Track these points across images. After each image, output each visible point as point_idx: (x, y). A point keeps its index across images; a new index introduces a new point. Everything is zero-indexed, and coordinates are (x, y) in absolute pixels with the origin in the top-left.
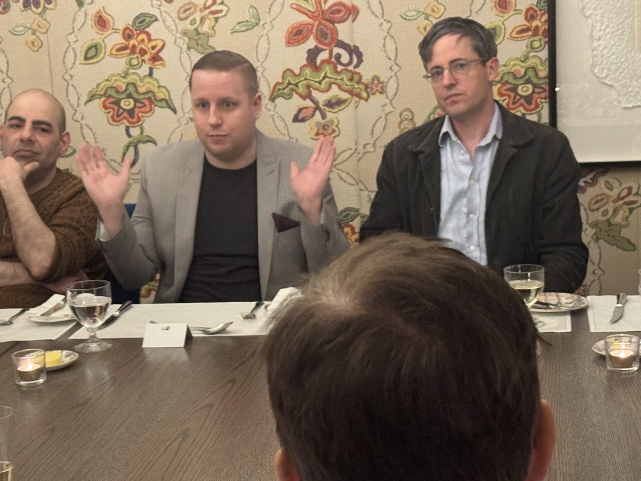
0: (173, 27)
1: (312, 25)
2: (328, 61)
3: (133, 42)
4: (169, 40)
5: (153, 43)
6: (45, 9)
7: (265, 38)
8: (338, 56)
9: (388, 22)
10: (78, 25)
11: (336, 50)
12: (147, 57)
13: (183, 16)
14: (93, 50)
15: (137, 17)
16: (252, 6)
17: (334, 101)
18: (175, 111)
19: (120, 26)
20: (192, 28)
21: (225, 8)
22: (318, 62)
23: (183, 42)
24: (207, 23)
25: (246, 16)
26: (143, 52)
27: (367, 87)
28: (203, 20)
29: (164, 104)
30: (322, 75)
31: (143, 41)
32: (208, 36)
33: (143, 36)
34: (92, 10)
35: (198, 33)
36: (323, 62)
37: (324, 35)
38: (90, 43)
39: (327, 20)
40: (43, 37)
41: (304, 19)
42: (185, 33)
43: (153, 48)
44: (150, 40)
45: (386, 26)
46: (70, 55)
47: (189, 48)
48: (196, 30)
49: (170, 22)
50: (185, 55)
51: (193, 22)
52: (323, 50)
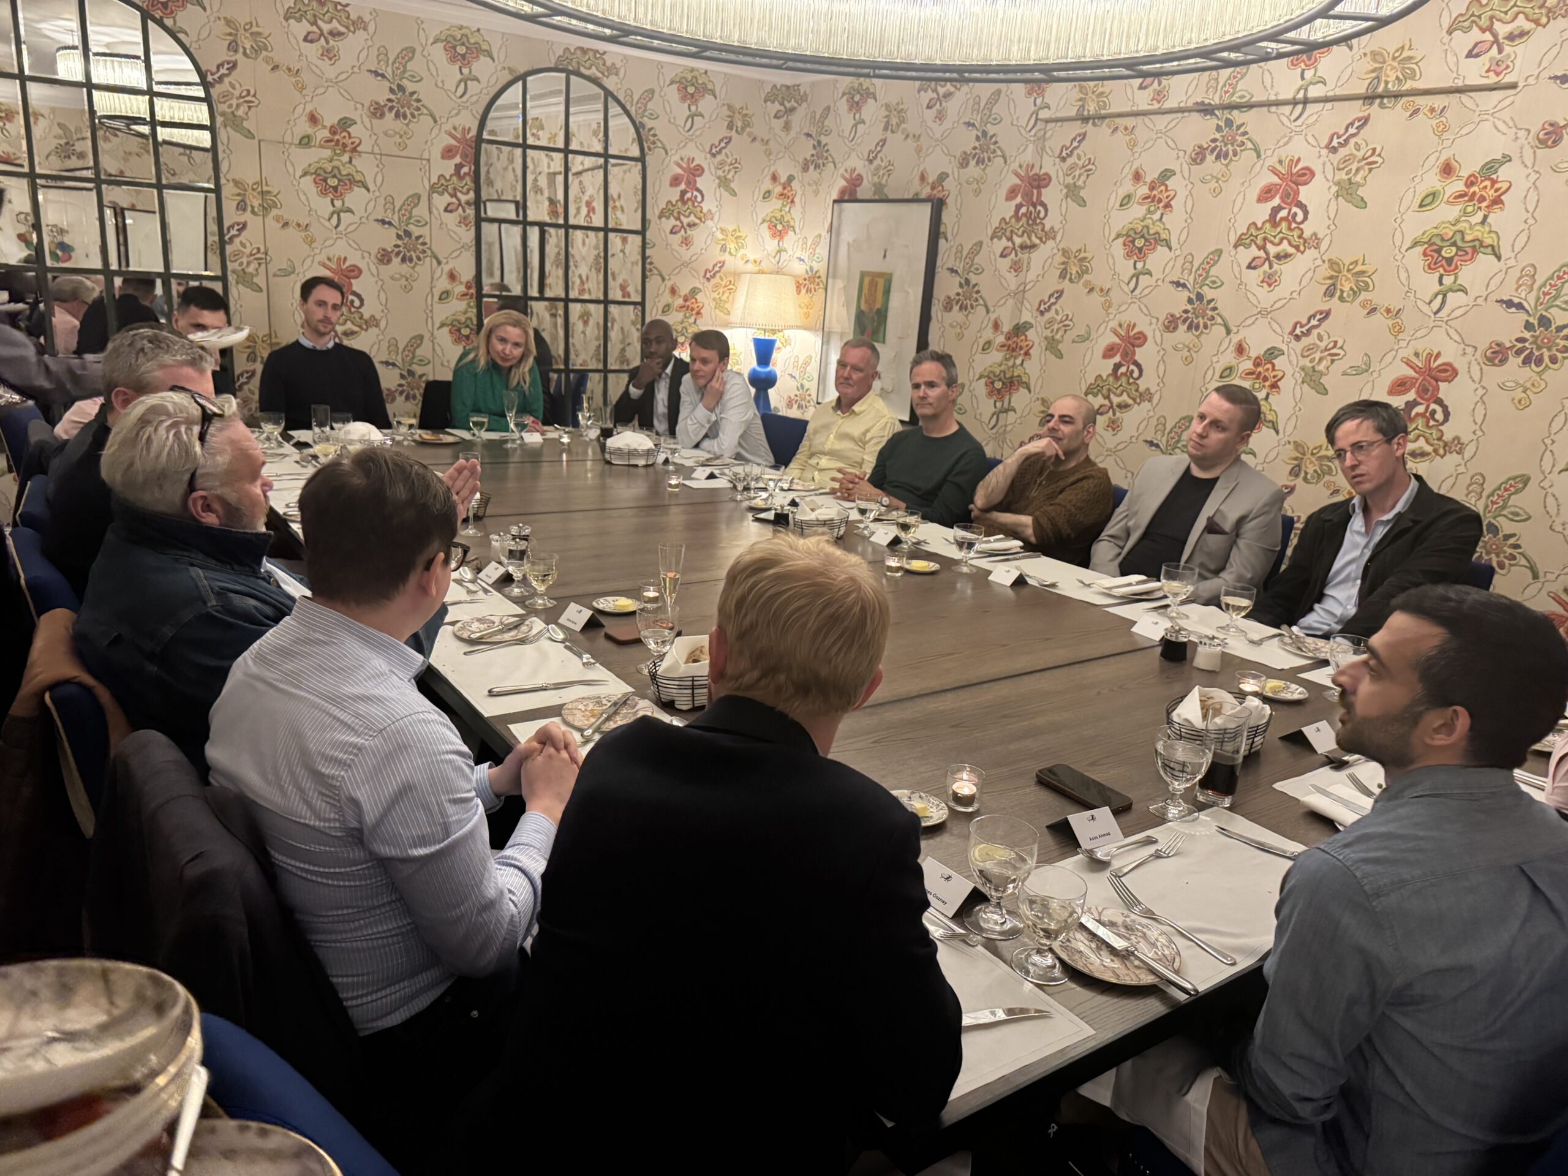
0: (1295, 362)
1: (1417, 379)
2: (1422, 415)
3: (1260, 369)
4: (1289, 373)
5: (1275, 373)
6: (1202, 332)
7: (1370, 384)
8: (1434, 412)
9: (1484, 388)
10: (1222, 349)
11: (1433, 406)
12: (1267, 384)
13: (1306, 354)
14: (1228, 372)
15: (1269, 349)
16: (1366, 354)
17: (1418, 452)
18: (1277, 432)
19: (1254, 354)
20: (1310, 365)
21: (1342, 353)
22: (1413, 413)
23: (1299, 377)
24: (1324, 363)
25: (1359, 362)
26: (1265, 379)
27: (1446, 444)
28: (1321, 360)
29: (1270, 425)
30: (1414, 426)
31: (1268, 370)
32: (1321, 374)
33: (1269, 366)
34: (1235, 339)
35: (1314, 371)
36: (1417, 414)
37: (1426, 390)
38: (1227, 365)
39: (1432, 378)
40: (1194, 355)
41: (1411, 373)
42: (1303, 369)
43: (1274, 377)
44: (1274, 369)
45: (1481, 392)
46: (1210, 372)
47: (1303, 382)
48: (1313, 367)
49: (1293, 358)
50: (1298, 387)
51: (1311, 361)
52: (1421, 404)
